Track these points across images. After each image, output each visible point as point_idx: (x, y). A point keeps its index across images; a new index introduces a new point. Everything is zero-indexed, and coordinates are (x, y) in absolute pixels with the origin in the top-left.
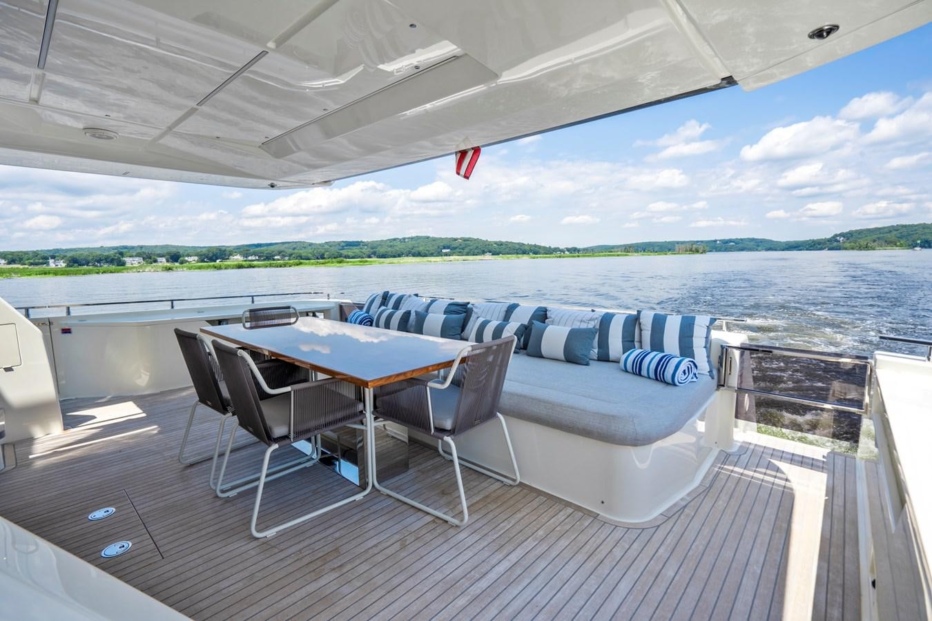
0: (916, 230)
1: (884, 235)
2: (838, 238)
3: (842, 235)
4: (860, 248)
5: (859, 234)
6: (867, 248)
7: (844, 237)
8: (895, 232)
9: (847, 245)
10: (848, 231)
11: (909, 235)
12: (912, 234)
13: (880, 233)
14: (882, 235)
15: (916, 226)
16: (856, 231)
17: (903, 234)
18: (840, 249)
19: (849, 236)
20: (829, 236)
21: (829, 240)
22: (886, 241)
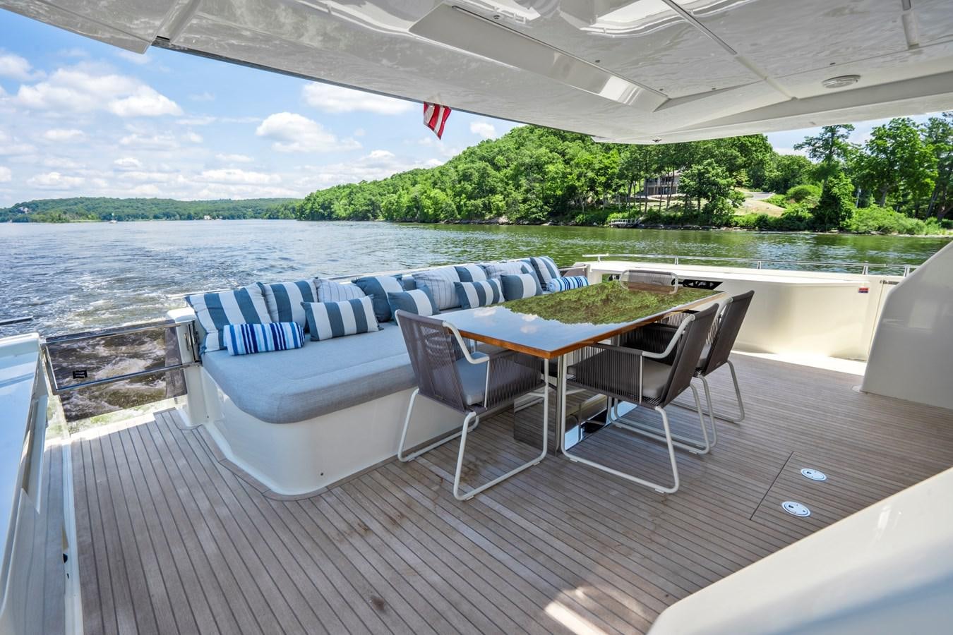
0: (99, 204)
1: (71, 207)
2: (22, 208)
3: (24, 205)
4: (53, 220)
5: (44, 204)
6: (60, 220)
7: (28, 207)
8: (81, 205)
9: (35, 216)
10: (31, 200)
11: (94, 208)
12: (97, 207)
13: (67, 205)
14: (69, 207)
15: (98, 199)
16: (41, 201)
17: (89, 206)
18: (27, 221)
19: (33, 206)
20: (10, 206)
21: (11, 211)
22: (77, 213)
